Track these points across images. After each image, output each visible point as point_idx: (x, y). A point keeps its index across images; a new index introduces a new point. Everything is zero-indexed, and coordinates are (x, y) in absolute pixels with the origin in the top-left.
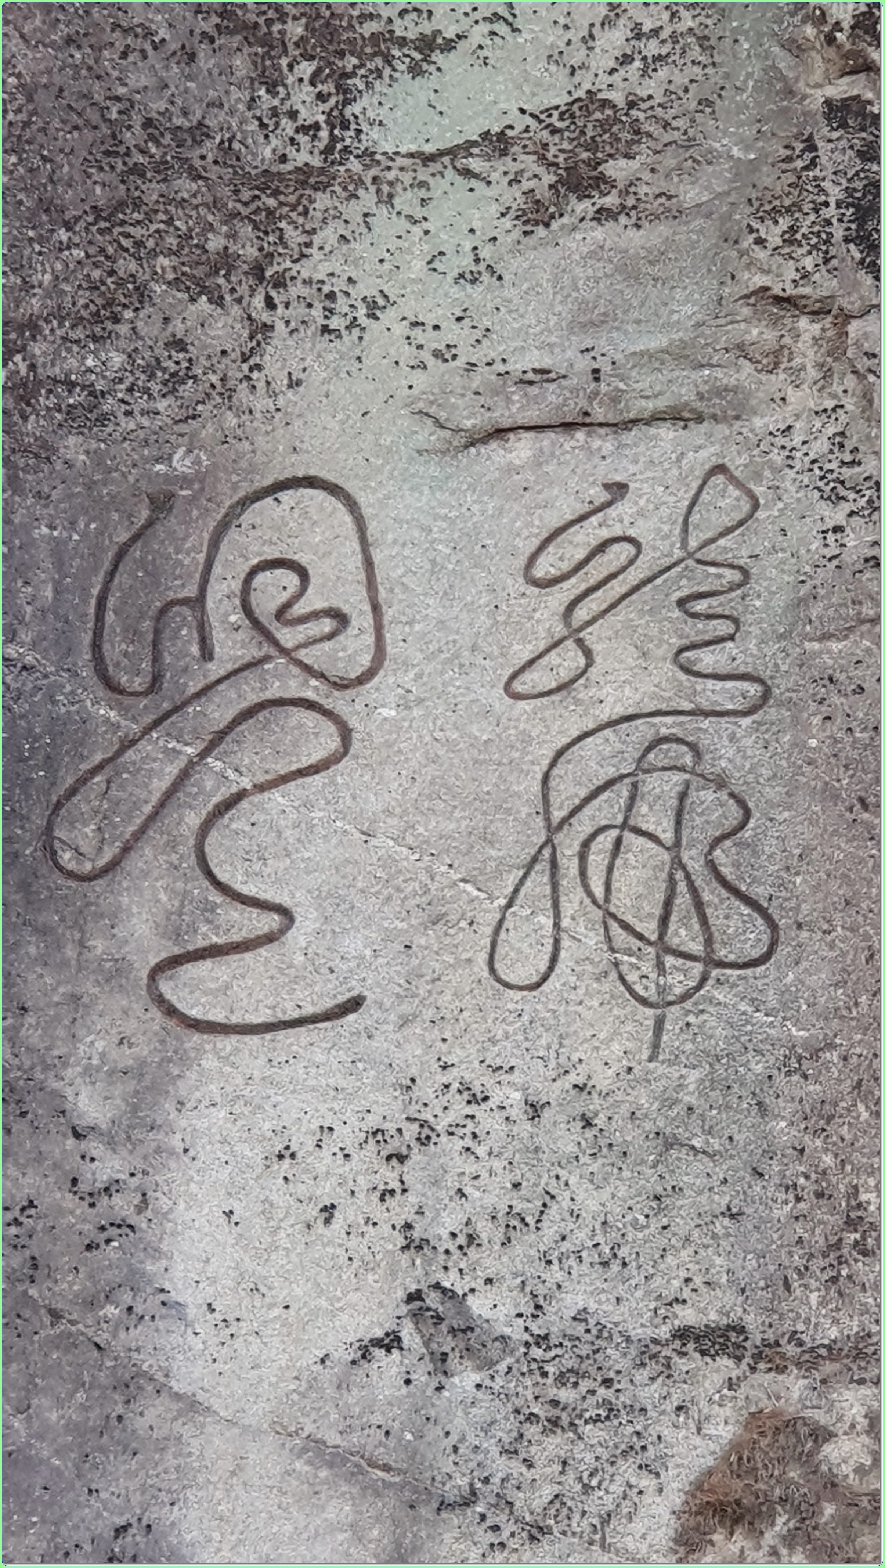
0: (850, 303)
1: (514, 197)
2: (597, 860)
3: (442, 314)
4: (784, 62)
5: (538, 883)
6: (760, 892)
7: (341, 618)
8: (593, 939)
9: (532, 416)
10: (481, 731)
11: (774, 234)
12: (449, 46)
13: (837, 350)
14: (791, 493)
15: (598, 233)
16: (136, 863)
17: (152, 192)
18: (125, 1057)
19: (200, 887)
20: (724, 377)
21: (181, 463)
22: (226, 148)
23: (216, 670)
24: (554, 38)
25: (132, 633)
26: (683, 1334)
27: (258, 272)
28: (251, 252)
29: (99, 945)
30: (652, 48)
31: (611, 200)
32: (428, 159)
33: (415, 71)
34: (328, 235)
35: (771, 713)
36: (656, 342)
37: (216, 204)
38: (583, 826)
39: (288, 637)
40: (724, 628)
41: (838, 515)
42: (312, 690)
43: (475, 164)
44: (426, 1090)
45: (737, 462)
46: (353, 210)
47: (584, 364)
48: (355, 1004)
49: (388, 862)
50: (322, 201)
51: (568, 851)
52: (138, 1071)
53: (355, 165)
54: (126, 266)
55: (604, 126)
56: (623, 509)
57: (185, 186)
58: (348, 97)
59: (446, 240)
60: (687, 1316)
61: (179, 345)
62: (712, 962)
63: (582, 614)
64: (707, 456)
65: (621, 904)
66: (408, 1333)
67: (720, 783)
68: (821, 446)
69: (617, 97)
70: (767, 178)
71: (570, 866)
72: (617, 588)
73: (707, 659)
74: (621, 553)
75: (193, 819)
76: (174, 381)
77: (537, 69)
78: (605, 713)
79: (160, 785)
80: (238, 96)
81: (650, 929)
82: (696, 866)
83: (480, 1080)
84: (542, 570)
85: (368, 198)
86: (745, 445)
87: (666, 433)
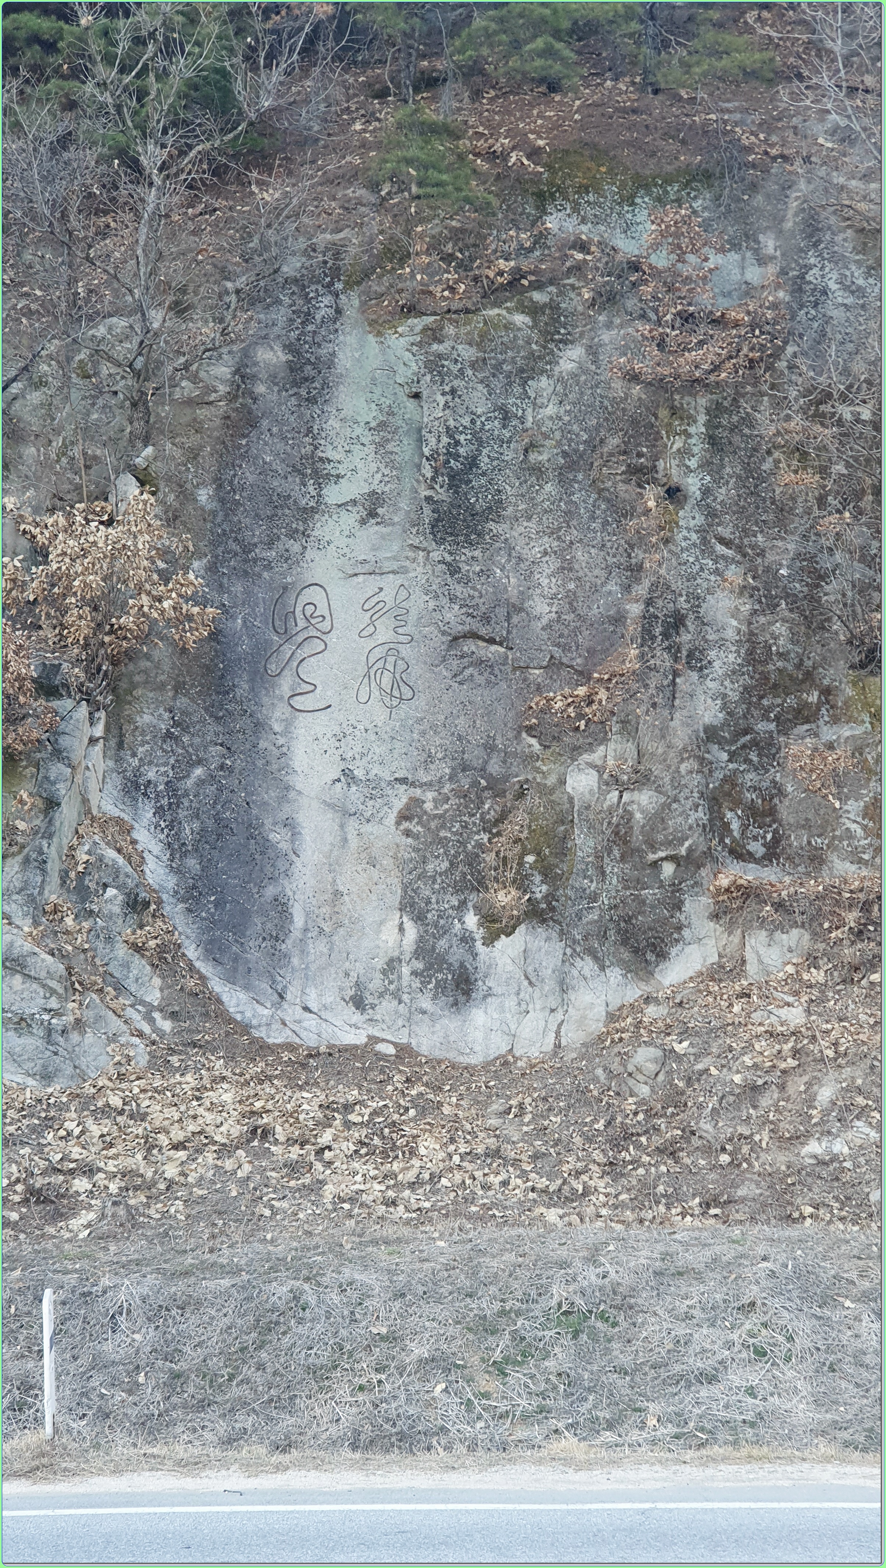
0: (430, 549)
1: (358, 517)
2: (378, 675)
3: (343, 545)
4: (415, 484)
5: (366, 680)
6: (411, 684)
7: (324, 617)
8: (378, 693)
9: (363, 571)
10: (354, 645)
11: (414, 531)
12: (343, 477)
13: (427, 559)
14: (417, 592)
15: (376, 528)
16: (284, 673)
17: (280, 512)
18: (284, 717)
19: (297, 680)
20: (404, 564)
21: (289, 580)
22: (295, 501)
23: (298, 629)
24: (365, 476)
25: (280, 620)
26: (396, 779)
27: (303, 533)
28: (302, 528)
29: (277, 692)
30: (387, 479)
31: (379, 520)
32: (339, 506)
33: (336, 483)
34: (318, 525)
35: (413, 643)
36: (389, 555)
37: (294, 516)
38: (375, 668)
39: (313, 621)
40: (403, 623)
41: (427, 598)
42: (319, 634)
43: (349, 508)
44: (344, 725)
45: (406, 584)
46: (323, 519)
47: (374, 559)
48: (330, 706)
49: (336, 675)
50: (317, 516)
51: (372, 674)
52: (286, 720)
53: (323, 507)
54: (275, 531)
55: (377, 499)
56: (382, 594)
57: (287, 511)
58: (321, 489)
59: (344, 527)
60: (397, 775)
61: (287, 550)
62: (401, 699)
63: (374, 618)
64: (400, 582)
65: (383, 686)
66: (342, 778)
67: (403, 659)
68: (424, 581)
69: (379, 491)
70: (412, 515)
71: (372, 677)
72: (381, 613)
73: (400, 630)
74: (382, 604)
75: (295, 664)
76: (287, 559)
77: (362, 483)
78: (380, 642)
79: (288, 656)
80: (297, 488)
81: (389, 691)
82: (397, 676)
83: (355, 724)
84: (366, 607)
85: (326, 515)
86: (408, 580)
87: (391, 576)
